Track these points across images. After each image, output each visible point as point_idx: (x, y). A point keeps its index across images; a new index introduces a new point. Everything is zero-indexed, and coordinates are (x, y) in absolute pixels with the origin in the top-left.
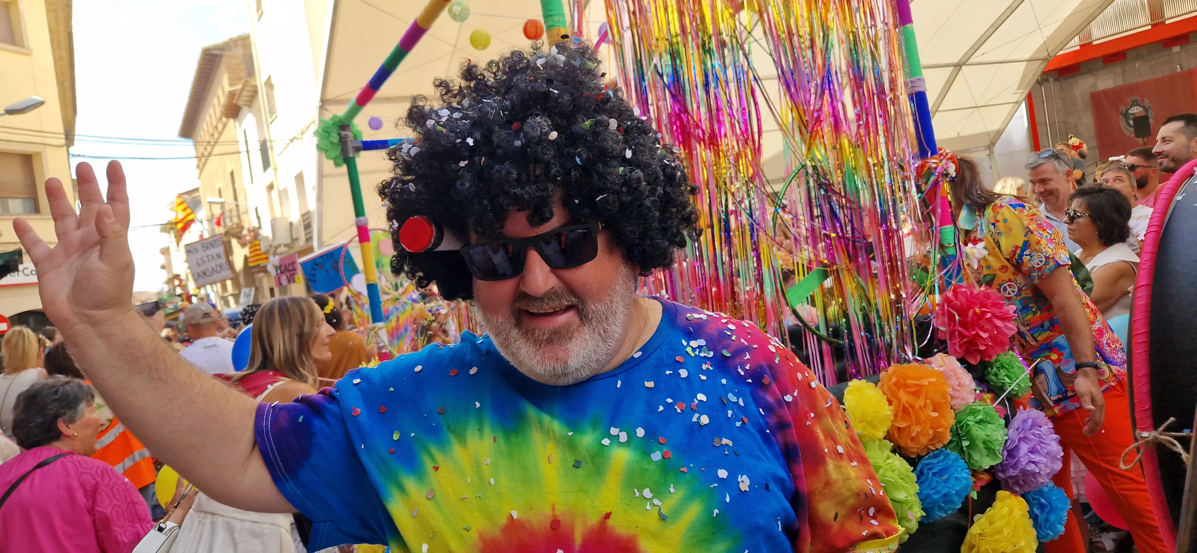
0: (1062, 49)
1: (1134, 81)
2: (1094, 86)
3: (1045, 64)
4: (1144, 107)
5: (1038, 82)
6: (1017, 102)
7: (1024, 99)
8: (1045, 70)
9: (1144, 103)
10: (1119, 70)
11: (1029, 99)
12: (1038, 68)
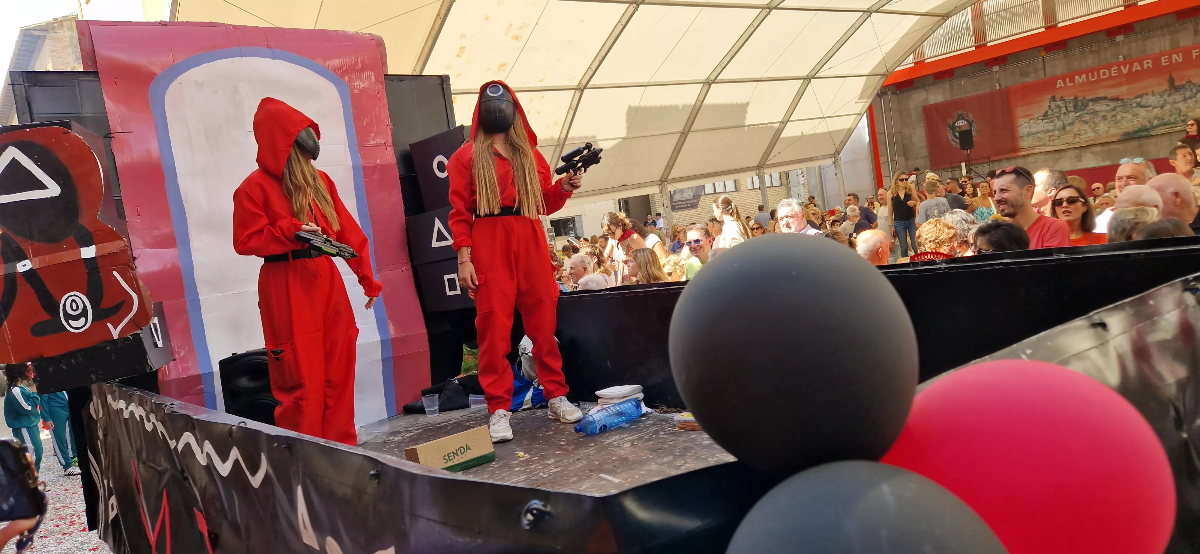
0: (898, 66)
1: (960, 96)
2: (926, 99)
3: (885, 78)
4: (967, 121)
5: (878, 95)
6: (859, 114)
7: (866, 111)
8: (884, 85)
9: (968, 117)
10: (947, 85)
11: (870, 111)
12: (877, 83)
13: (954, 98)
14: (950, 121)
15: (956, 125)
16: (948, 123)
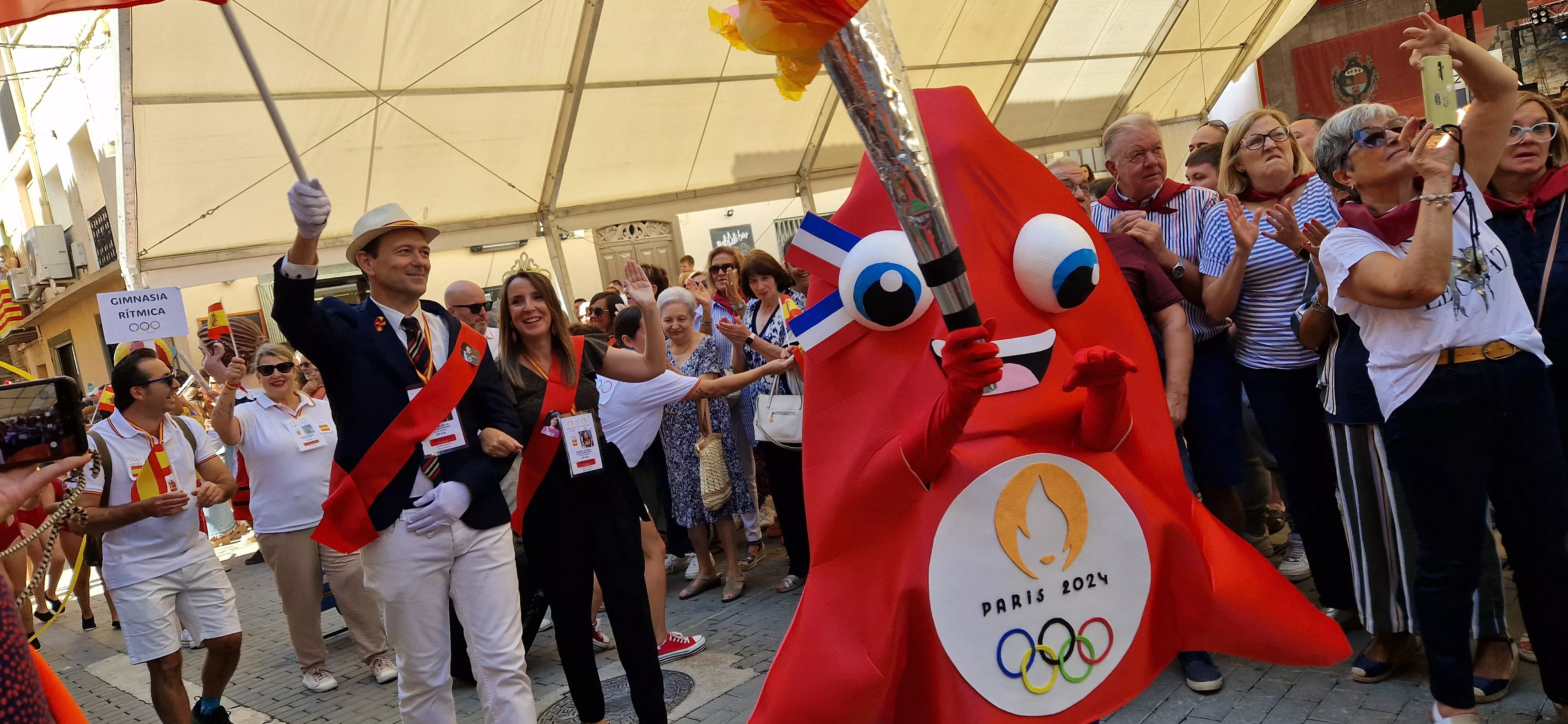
4: (1365, 68)
9: (1365, 61)
13: (1353, 31)
14: (1336, 70)
15: (1346, 74)
16: (1333, 73)
